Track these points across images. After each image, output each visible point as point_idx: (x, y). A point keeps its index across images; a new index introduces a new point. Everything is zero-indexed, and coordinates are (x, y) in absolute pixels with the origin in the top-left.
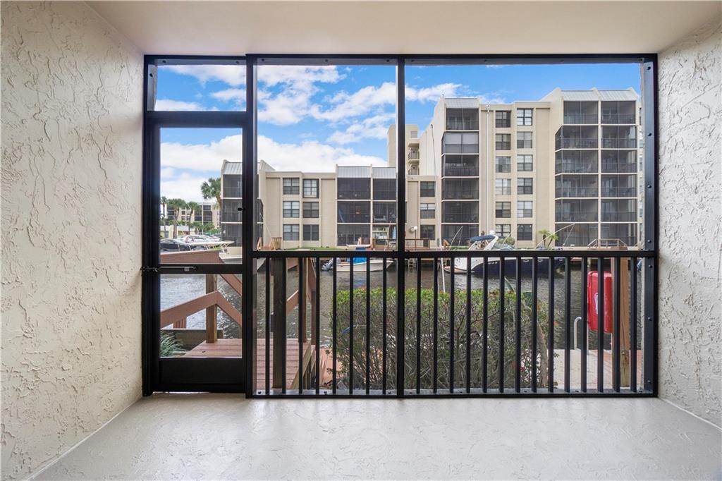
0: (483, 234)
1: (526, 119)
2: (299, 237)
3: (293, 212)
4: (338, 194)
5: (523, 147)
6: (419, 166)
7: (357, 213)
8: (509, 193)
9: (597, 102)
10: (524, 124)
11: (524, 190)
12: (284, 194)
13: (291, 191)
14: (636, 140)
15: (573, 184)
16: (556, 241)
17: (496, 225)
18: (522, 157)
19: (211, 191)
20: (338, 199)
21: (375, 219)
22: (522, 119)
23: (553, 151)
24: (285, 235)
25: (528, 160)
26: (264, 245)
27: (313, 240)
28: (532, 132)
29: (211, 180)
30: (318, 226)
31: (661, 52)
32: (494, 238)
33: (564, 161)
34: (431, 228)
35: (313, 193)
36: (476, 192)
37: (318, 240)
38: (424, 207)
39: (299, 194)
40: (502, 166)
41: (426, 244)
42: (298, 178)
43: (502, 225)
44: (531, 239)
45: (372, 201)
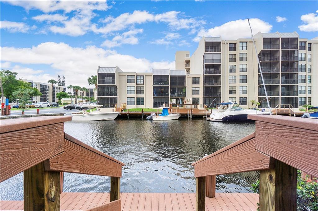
0: (223, 102)
1: (244, 47)
2: (134, 103)
3: (132, 91)
4: (153, 83)
5: (242, 61)
6: (190, 70)
7: (162, 92)
8: (235, 82)
9: (279, 38)
10: (243, 50)
11: (243, 81)
12: (127, 83)
13: (131, 81)
14: (298, 56)
16: (259, 106)
17: (229, 98)
18: (242, 65)
19: (92, 81)
20: (153, 85)
21: (171, 95)
22: (242, 47)
24: (128, 102)
25: (245, 66)
26: (118, 107)
27: (141, 105)
28: (246, 53)
29: (92, 76)
30: (143, 98)
32: (232, 104)
33: (263, 67)
34: (197, 99)
35: (141, 83)
36: (220, 82)
37: (143, 105)
38: (194, 89)
39: (134, 83)
40: (232, 70)
41: (196, 107)
42: (134, 75)
43: (232, 98)
44: (246, 104)
45: (169, 86)
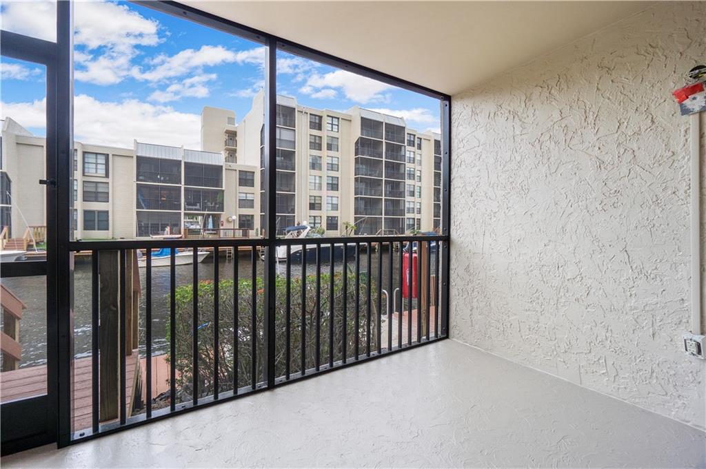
0: (298, 224)
1: (334, 126)
2: (76, 225)
4: (137, 176)
5: (331, 150)
6: (237, 154)
7: (163, 199)
8: (320, 188)
9: (382, 123)
10: (332, 130)
11: (332, 187)
14: (405, 156)
15: (366, 186)
16: (355, 230)
17: (310, 216)
18: (331, 158)
20: (137, 180)
21: (187, 207)
22: (330, 126)
23: (353, 157)
25: (335, 161)
26: (14, 236)
27: (98, 229)
28: (338, 139)
30: (107, 212)
31: (454, 95)
32: (306, 228)
33: (361, 166)
34: (250, 218)
35: (99, 171)
36: (293, 186)
37: (107, 229)
38: (243, 196)
39: (76, 170)
40: (315, 165)
41: (245, 234)
42: (75, 150)
43: (315, 217)
44: (337, 229)
45: (183, 186)
